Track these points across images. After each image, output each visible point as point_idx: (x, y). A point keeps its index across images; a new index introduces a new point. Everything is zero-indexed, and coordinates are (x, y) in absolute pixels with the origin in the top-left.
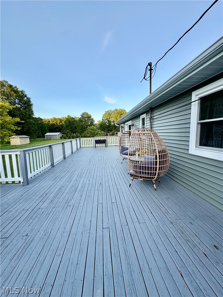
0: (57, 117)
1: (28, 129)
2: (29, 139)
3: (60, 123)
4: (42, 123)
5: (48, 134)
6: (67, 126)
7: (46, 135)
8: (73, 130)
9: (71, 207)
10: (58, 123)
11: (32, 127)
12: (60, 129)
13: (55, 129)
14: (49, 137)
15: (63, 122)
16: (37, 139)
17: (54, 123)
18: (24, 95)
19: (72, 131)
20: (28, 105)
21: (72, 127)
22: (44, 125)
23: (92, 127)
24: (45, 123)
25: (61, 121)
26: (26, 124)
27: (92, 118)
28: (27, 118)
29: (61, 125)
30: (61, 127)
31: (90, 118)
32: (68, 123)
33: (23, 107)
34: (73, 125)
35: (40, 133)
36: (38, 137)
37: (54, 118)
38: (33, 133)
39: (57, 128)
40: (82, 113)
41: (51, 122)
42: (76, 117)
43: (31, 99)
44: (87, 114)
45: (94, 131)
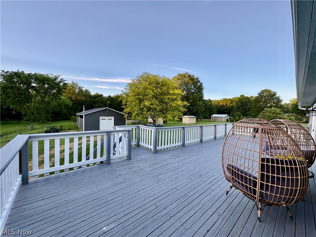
0: (228, 98)
1: (196, 111)
2: (196, 119)
3: (230, 104)
4: (211, 105)
5: (214, 115)
6: (239, 108)
7: (212, 116)
8: (246, 112)
9: (158, 179)
10: (228, 104)
11: (201, 108)
12: (230, 110)
13: (224, 110)
14: (215, 119)
15: (234, 103)
16: (203, 120)
17: (223, 104)
18: (198, 81)
19: (244, 113)
20: (200, 89)
21: (245, 109)
22: (213, 106)
23: (272, 109)
24: (215, 105)
25: (232, 101)
26: (196, 106)
27: (277, 96)
28: (197, 101)
29: (232, 106)
30: (231, 108)
31: (275, 97)
32: (240, 104)
33: (196, 91)
34: (247, 106)
35: (208, 114)
36: (205, 118)
37: (224, 99)
38: (201, 114)
39: (226, 109)
40: (260, 91)
41: (221, 104)
42: (252, 96)
43: (203, 84)
44: (269, 91)
45: (275, 115)
